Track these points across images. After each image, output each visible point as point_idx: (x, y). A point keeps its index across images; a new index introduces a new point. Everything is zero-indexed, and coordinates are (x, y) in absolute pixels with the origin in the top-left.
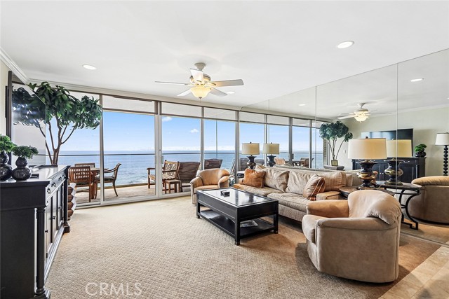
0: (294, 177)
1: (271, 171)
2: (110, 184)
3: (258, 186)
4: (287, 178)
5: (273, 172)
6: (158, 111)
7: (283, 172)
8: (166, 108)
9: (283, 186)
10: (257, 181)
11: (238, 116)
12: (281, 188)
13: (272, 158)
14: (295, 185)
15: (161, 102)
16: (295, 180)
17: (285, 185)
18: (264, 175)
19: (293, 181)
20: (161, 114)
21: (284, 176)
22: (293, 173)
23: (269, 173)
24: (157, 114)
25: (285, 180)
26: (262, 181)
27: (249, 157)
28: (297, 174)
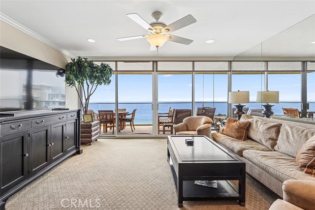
0: (287, 133)
1: (257, 121)
2: (129, 123)
3: (239, 138)
4: (278, 132)
5: (259, 123)
6: (155, 69)
7: (273, 124)
8: (161, 66)
9: (271, 141)
10: (238, 132)
11: (230, 66)
12: (268, 144)
13: (268, 108)
14: (287, 143)
15: (157, 62)
16: (288, 137)
17: (274, 141)
18: (248, 126)
19: (285, 137)
20: (157, 71)
21: (274, 130)
22: (286, 127)
23: (254, 125)
24: (153, 71)
25: (274, 135)
26: (244, 133)
27: (238, 106)
28: (292, 128)
